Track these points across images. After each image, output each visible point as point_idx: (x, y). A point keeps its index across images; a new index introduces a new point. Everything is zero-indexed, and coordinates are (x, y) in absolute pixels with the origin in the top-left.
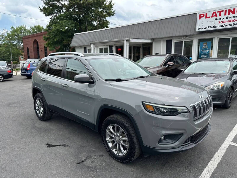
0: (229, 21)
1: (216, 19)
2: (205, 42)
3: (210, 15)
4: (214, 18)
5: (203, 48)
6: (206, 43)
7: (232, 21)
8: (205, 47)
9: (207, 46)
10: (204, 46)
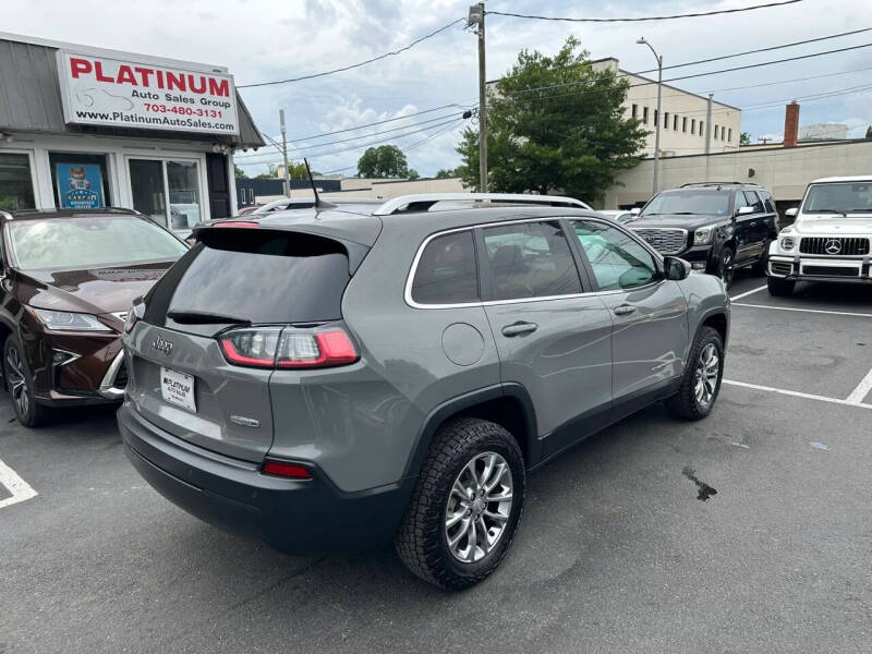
0: (174, 110)
1: (135, 93)
2: (77, 167)
3: (111, 70)
4: (128, 86)
5: (73, 187)
6: (82, 171)
7: (182, 111)
8: (81, 184)
9: (86, 182)
10: (74, 182)
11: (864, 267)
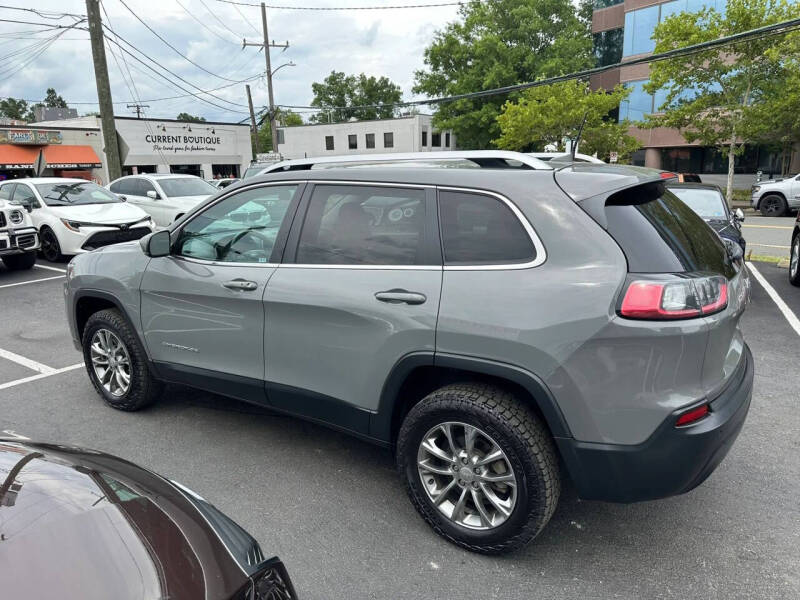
11: (12, 238)
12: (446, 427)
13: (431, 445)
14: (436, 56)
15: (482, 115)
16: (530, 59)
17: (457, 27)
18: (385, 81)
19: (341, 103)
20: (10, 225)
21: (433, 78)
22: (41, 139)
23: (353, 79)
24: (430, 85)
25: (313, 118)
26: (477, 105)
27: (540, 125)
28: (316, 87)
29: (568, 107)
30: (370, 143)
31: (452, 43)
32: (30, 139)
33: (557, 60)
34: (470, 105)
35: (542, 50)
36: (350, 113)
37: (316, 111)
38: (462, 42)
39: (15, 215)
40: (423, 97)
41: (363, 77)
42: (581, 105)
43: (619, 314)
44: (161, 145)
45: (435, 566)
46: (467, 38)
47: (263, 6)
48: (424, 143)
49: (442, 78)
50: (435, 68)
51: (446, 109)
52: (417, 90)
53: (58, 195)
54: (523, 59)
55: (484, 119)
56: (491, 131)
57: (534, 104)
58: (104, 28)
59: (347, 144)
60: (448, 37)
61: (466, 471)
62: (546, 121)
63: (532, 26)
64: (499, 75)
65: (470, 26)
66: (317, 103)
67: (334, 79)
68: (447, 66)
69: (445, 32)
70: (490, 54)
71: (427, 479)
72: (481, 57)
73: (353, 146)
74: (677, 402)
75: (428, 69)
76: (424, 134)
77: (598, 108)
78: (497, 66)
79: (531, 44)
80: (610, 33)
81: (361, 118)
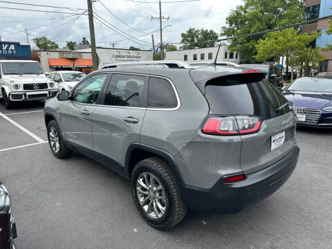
11: (49, 93)
12: (145, 175)
13: (140, 181)
14: (231, 20)
15: (250, 45)
16: (274, 20)
17: (241, 7)
18: (212, 31)
19: (193, 41)
20: (49, 88)
21: (230, 29)
22: (75, 56)
23: (198, 31)
24: (228, 32)
25: (181, 48)
26: (248, 40)
27: (275, 49)
28: (183, 35)
29: (288, 41)
30: (202, 58)
31: (239, 14)
32: (71, 56)
33: (287, 20)
34: (245, 41)
35: (280, 16)
36: (196, 45)
37: (182, 45)
38: (243, 14)
39: (51, 84)
40: (225, 37)
41: (203, 30)
42: (295, 40)
43: (202, 131)
44: (118, 59)
45: (135, 230)
46: (245, 12)
47: (160, 2)
48: (226, 57)
49: (233, 29)
50: (231, 25)
51: (235, 43)
52: (222, 35)
53: (73, 77)
54: (270, 20)
55: (251, 47)
56: (254, 52)
57: (273, 40)
58: (94, 14)
59: (192, 58)
60: (236, 12)
61: (152, 194)
62: (278, 48)
63: (276, 5)
64: (258, 27)
65: (247, 6)
66: (183, 41)
67: (190, 31)
68: (237, 24)
69: (235, 9)
70: (255, 18)
71: (140, 195)
72: (251, 20)
73: (195, 59)
74: (224, 172)
75: (228, 26)
76: (226, 54)
77: (304, 41)
78: (258, 24)
79: (275, 13)
80: (314, 7)
81: (200, 47)
